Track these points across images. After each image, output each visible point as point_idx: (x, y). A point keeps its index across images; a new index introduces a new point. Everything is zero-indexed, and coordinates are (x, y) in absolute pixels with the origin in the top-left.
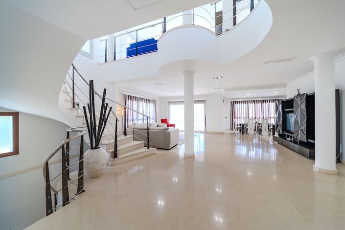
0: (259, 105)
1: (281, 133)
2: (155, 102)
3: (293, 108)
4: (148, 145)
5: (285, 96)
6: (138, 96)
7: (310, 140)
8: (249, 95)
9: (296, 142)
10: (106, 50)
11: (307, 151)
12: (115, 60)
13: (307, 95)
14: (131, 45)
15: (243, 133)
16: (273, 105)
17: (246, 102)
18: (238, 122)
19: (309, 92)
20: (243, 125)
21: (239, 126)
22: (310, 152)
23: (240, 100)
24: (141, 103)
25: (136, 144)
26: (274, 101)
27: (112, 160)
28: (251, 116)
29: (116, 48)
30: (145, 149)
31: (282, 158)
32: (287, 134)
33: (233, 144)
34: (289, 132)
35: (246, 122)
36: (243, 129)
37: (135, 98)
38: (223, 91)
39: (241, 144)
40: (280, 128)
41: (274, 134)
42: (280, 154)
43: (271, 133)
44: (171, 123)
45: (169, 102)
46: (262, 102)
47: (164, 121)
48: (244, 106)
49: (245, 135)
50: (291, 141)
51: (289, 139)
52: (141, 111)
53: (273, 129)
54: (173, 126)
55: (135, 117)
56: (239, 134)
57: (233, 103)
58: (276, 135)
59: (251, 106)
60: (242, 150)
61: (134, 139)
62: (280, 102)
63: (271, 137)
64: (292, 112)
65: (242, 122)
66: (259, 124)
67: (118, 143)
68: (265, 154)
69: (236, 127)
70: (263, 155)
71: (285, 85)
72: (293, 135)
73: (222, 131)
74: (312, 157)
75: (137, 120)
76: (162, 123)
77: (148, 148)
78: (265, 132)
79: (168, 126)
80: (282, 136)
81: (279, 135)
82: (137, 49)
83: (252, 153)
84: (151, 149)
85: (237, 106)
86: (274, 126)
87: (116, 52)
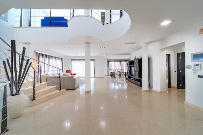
0: (119, 63)
1: (129, 76)
2: (61, 59)
3: (133, 64)
4: (60, 88)
5: (130, 59)
6: (49, 55)
7: (140, 79)
8: (116, 58)
9: (134, 80)
10: (21, 17)
11: (139, 83)
12: (30, 26)
13: (139, 59)
14: (45, 18)
15: (113, 77)
16: (125, 63)
17: (114, 61)
18: (110, 71)
19: (140, 58)
20: (113, 73)
21: (111, 74)
22: (140, 84)
23: (111, 60)
24: (51, 60)
25: (51, 88)
26: (125, 61)
27: (30, 102)
28: (116, 68)
29: (31, 17)
30: (58, 91)
31: (129, 88)
32: (131, 76)
33: (108, 83)
34: (132, 75)
35: (114, 71)
36: (113, 75)
37: (47, 56)
38: (104, 55)
39: (112, 83)
40: (129, 73)
41: (126, 77)
42: (129, 86)
43: (125, 76)
44: (73, 73)
45: (72, 60)
46: (121, 61)
47: (68, 72)
48: (113, 63)
49: (114, 78)
50: (133, 79)
51: (132, 79)
52: (51, 64)
53: (126, 74)
54: (75, 74)
55: (46, 69)
56: (111, 78)
57: (108, 62)
58: (127, 77)
59: (116, 63)
60: (112, 86)
61: (48, 85)
62: (129, 61)
63: (125, 78)
64: (133, 66)
65: (112, 71)
66: (120, 72)
67: (36, 89)
68: (122, 86)
69: (110, 74)
70: (121, 87)
71: (130, 54)
72: (134, 77)
73: (103, 76)
74: (141, 85)
75: (48, 71)
76: (67, 73)
77: (60, 90)
78: (122, 76)
79: (71, 75)
80: (129, 77)
81: (128, 77)
82: (51, 22)
83: (117, 87)
84: (62, 90)
85: (110, 63)
86: (126, 73)
87: (31, 20)
